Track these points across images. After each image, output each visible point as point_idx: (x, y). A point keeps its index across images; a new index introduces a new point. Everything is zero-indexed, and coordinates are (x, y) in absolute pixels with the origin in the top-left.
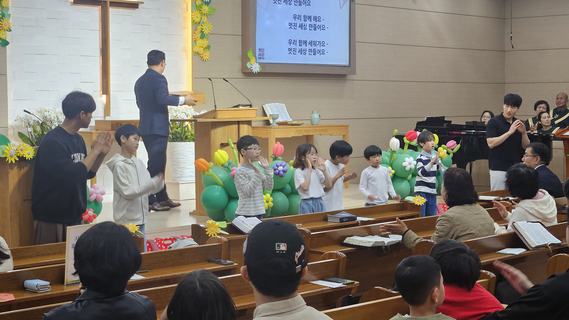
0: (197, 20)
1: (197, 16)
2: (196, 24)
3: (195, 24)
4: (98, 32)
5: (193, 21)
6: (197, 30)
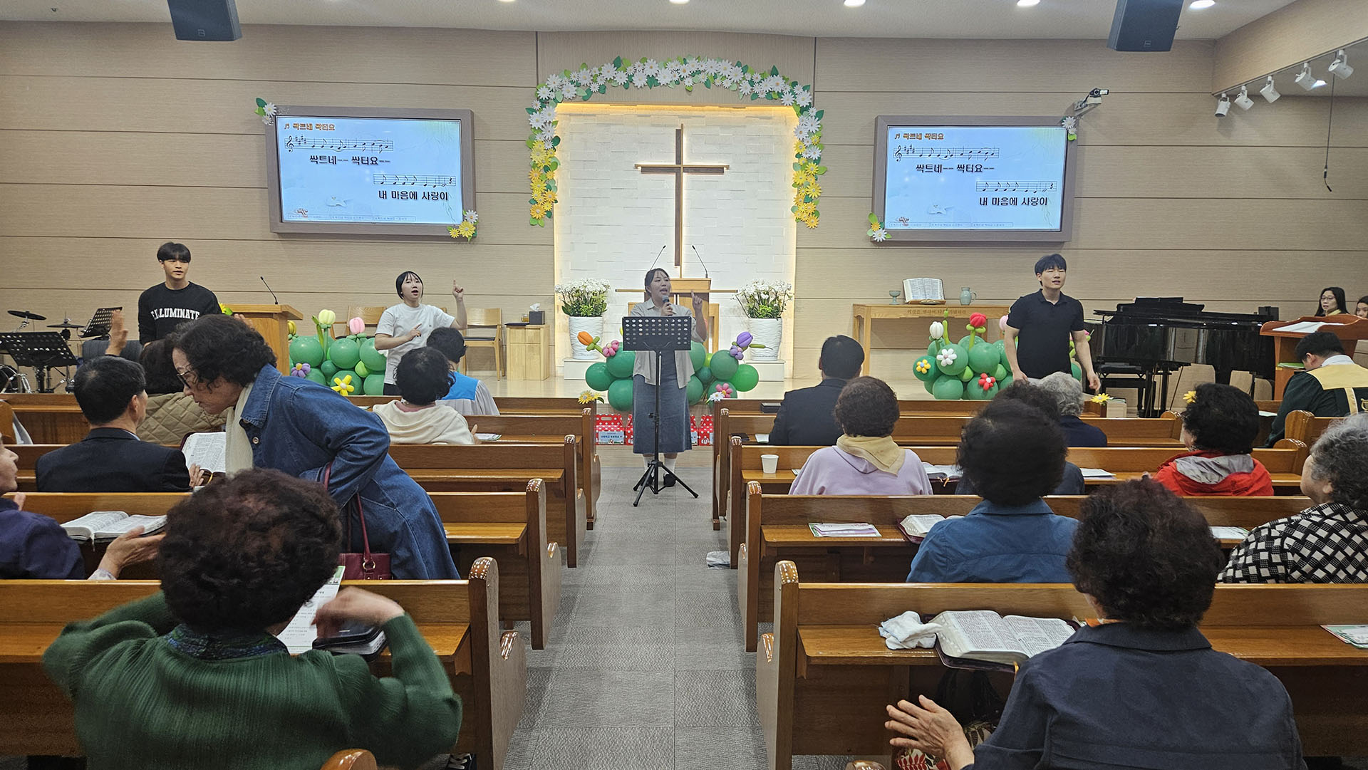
0: (801, 182)
1: (801, 177)
3: (798, 186)
5: (795, 183)
6: (801, 193)
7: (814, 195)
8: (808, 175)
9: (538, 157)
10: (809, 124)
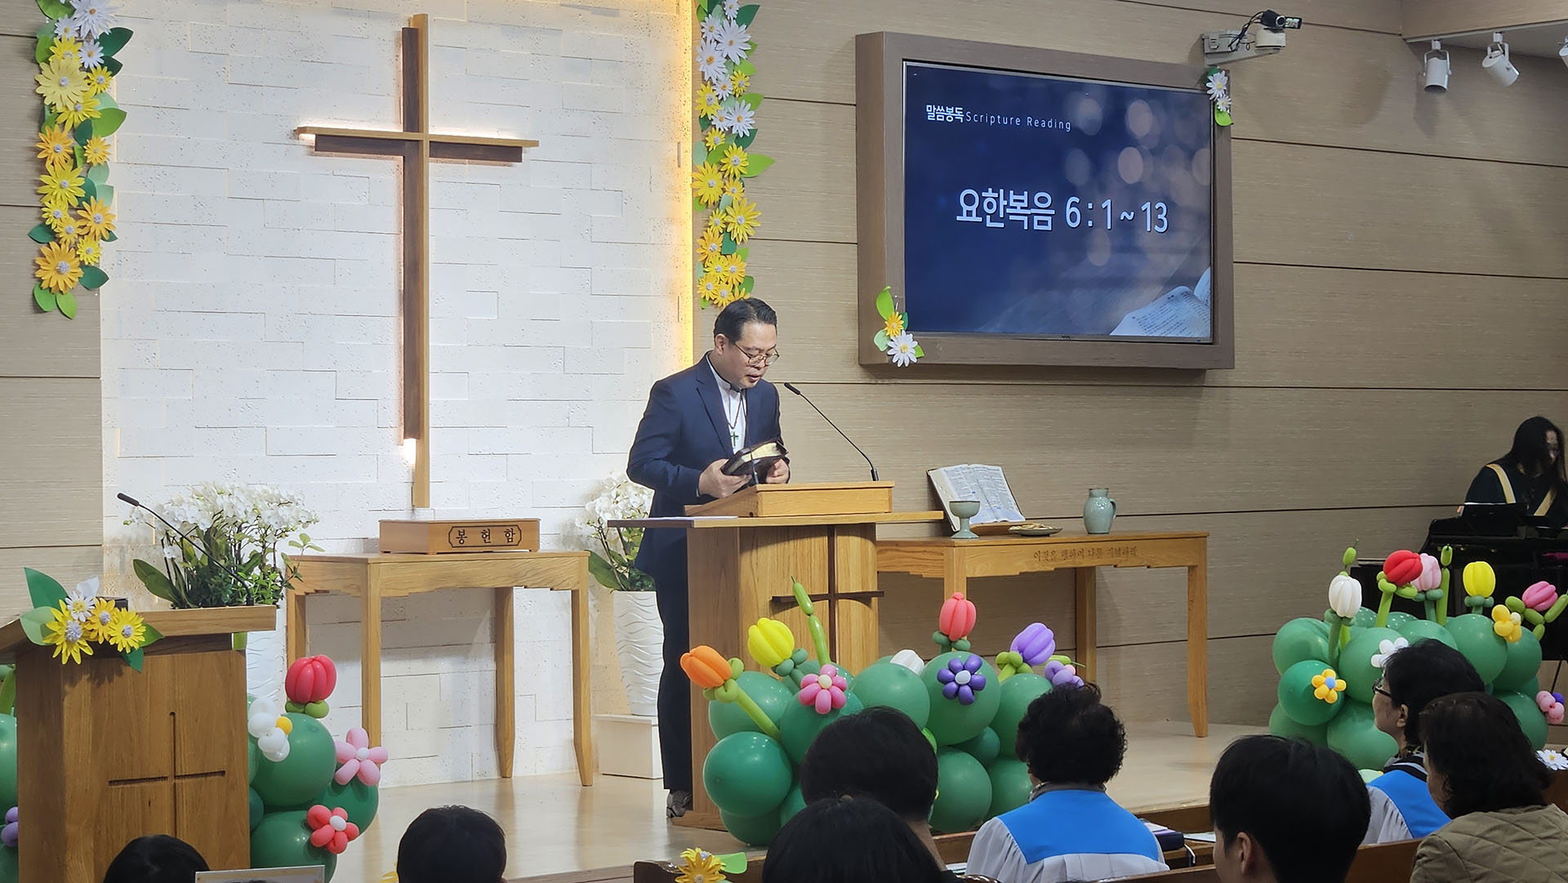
0: (712, 195)
1: (710, 181)
2: (707, 207)
3: (704, 207)
4: (392, 237)
5: (698, 199)
6: (710, 227)
7: (739, 232)
8: (726, 176)
9: (64, 93)
10: (724, 41)
